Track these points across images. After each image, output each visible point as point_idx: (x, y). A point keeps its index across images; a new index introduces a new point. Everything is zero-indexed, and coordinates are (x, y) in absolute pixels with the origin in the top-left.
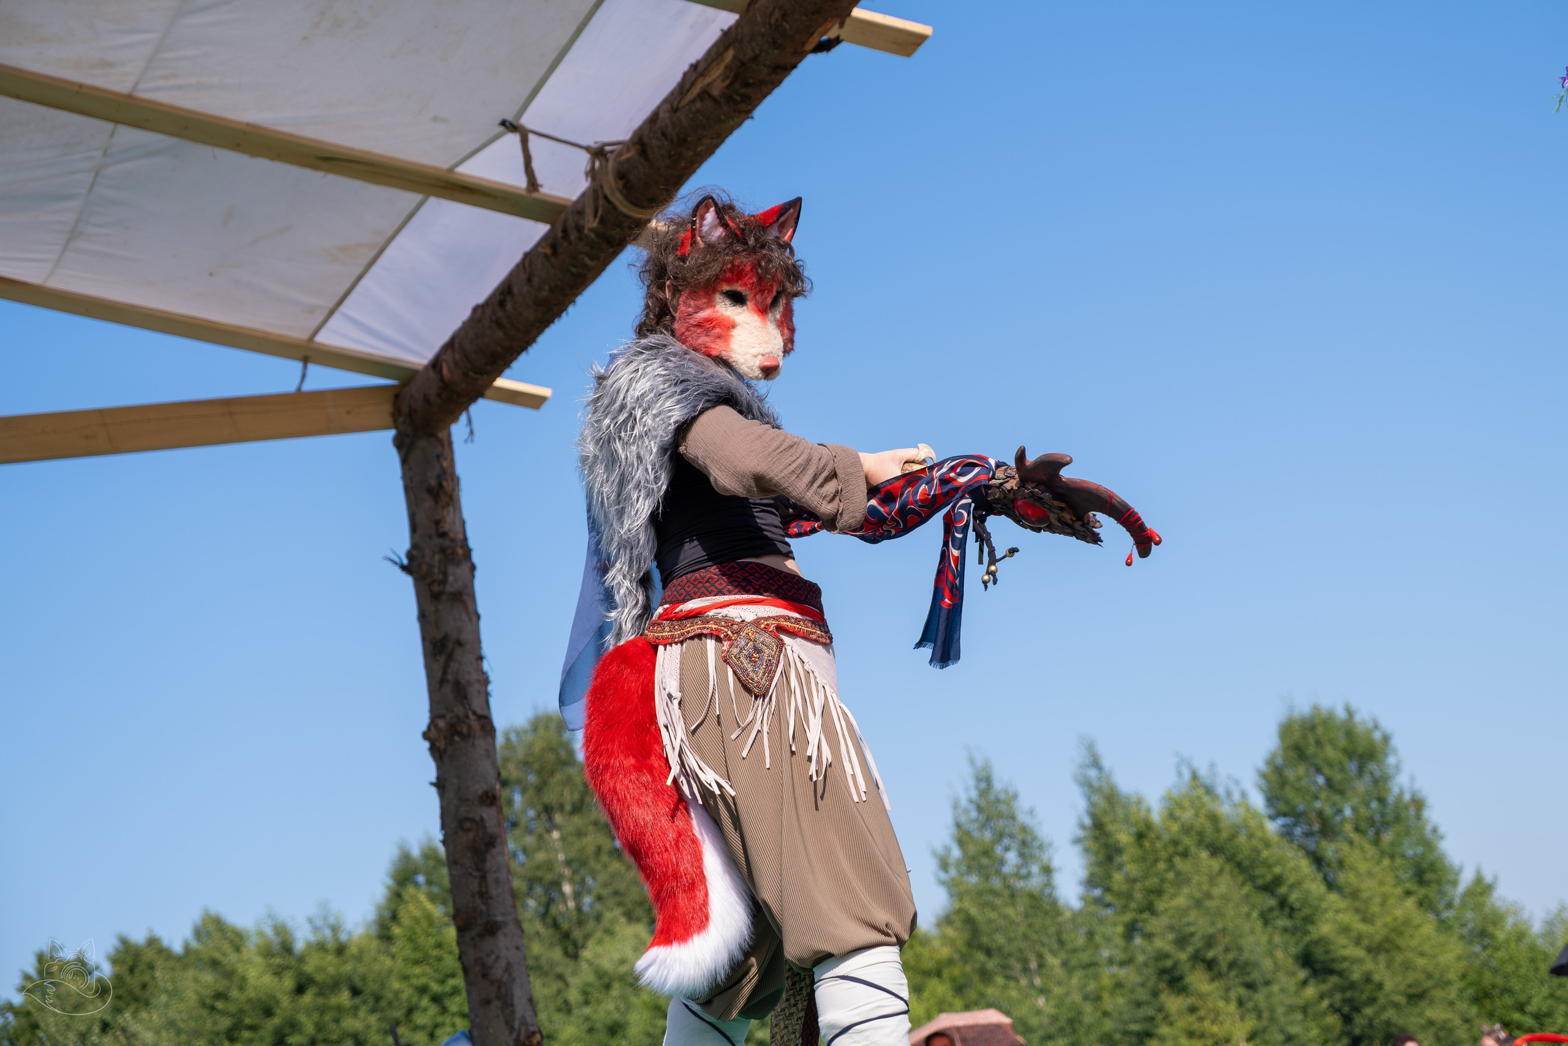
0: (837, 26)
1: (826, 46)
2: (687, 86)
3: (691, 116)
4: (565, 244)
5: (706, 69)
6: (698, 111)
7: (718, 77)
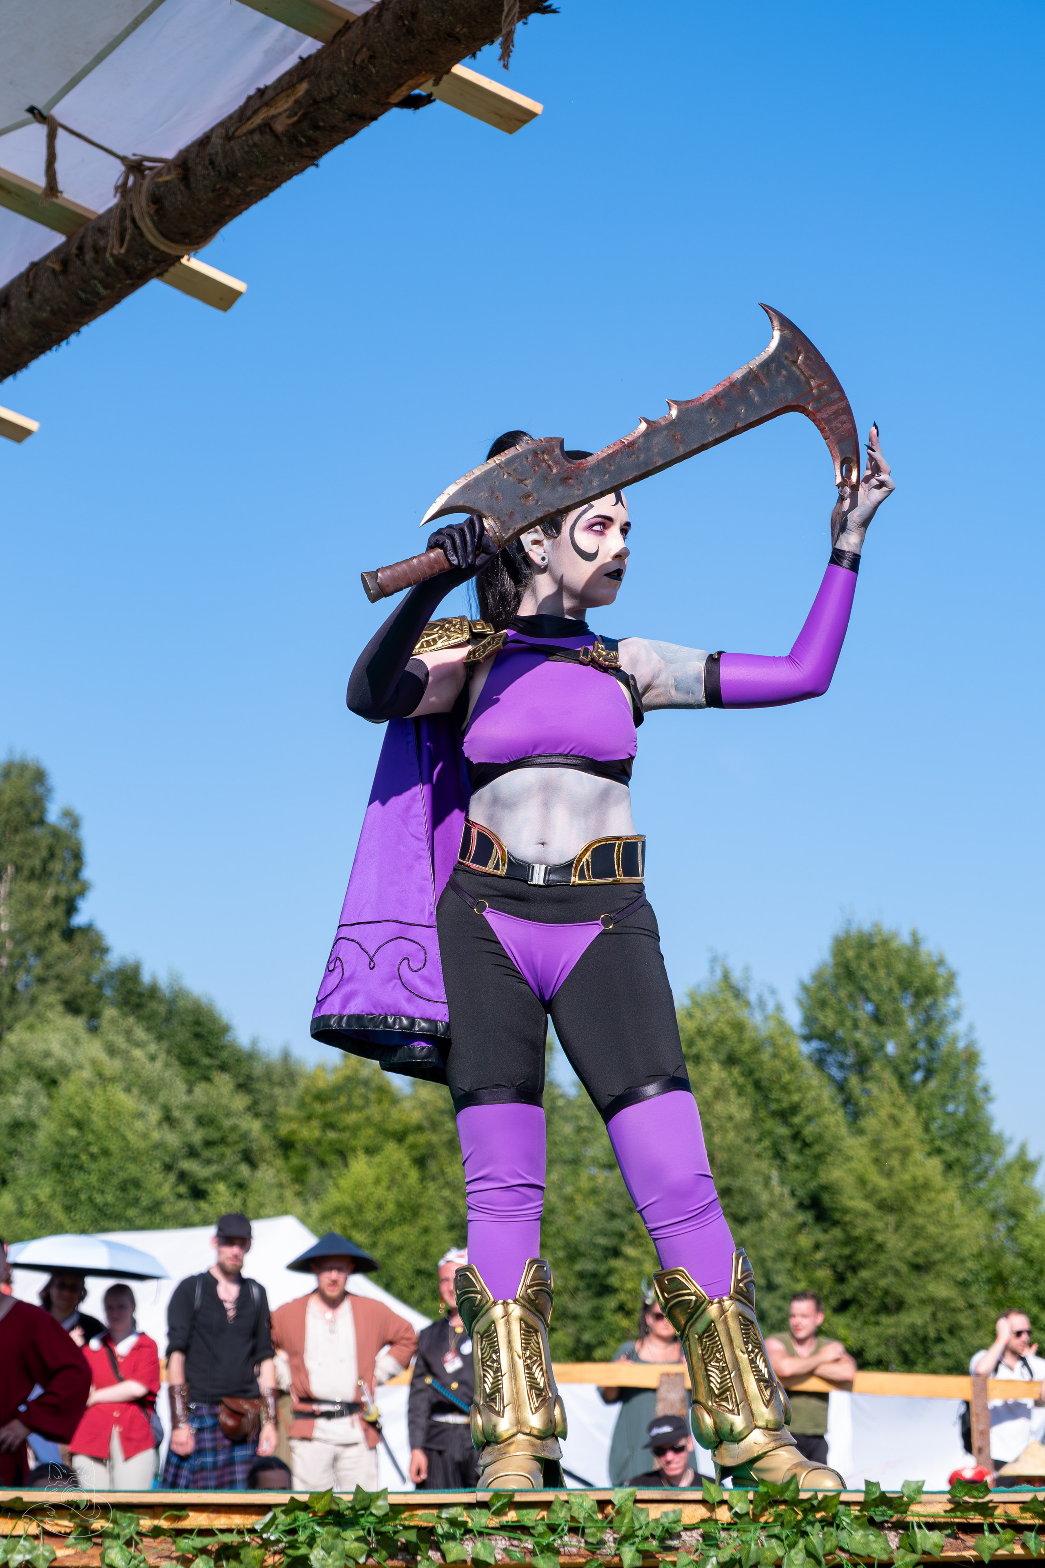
0: (431, 82)
1: (414, 102)
2: (249, 113)
3: (246, 148)
4: (78, 263)
5: (272, 99)
6: (255, 145)
7: (285, 111)
